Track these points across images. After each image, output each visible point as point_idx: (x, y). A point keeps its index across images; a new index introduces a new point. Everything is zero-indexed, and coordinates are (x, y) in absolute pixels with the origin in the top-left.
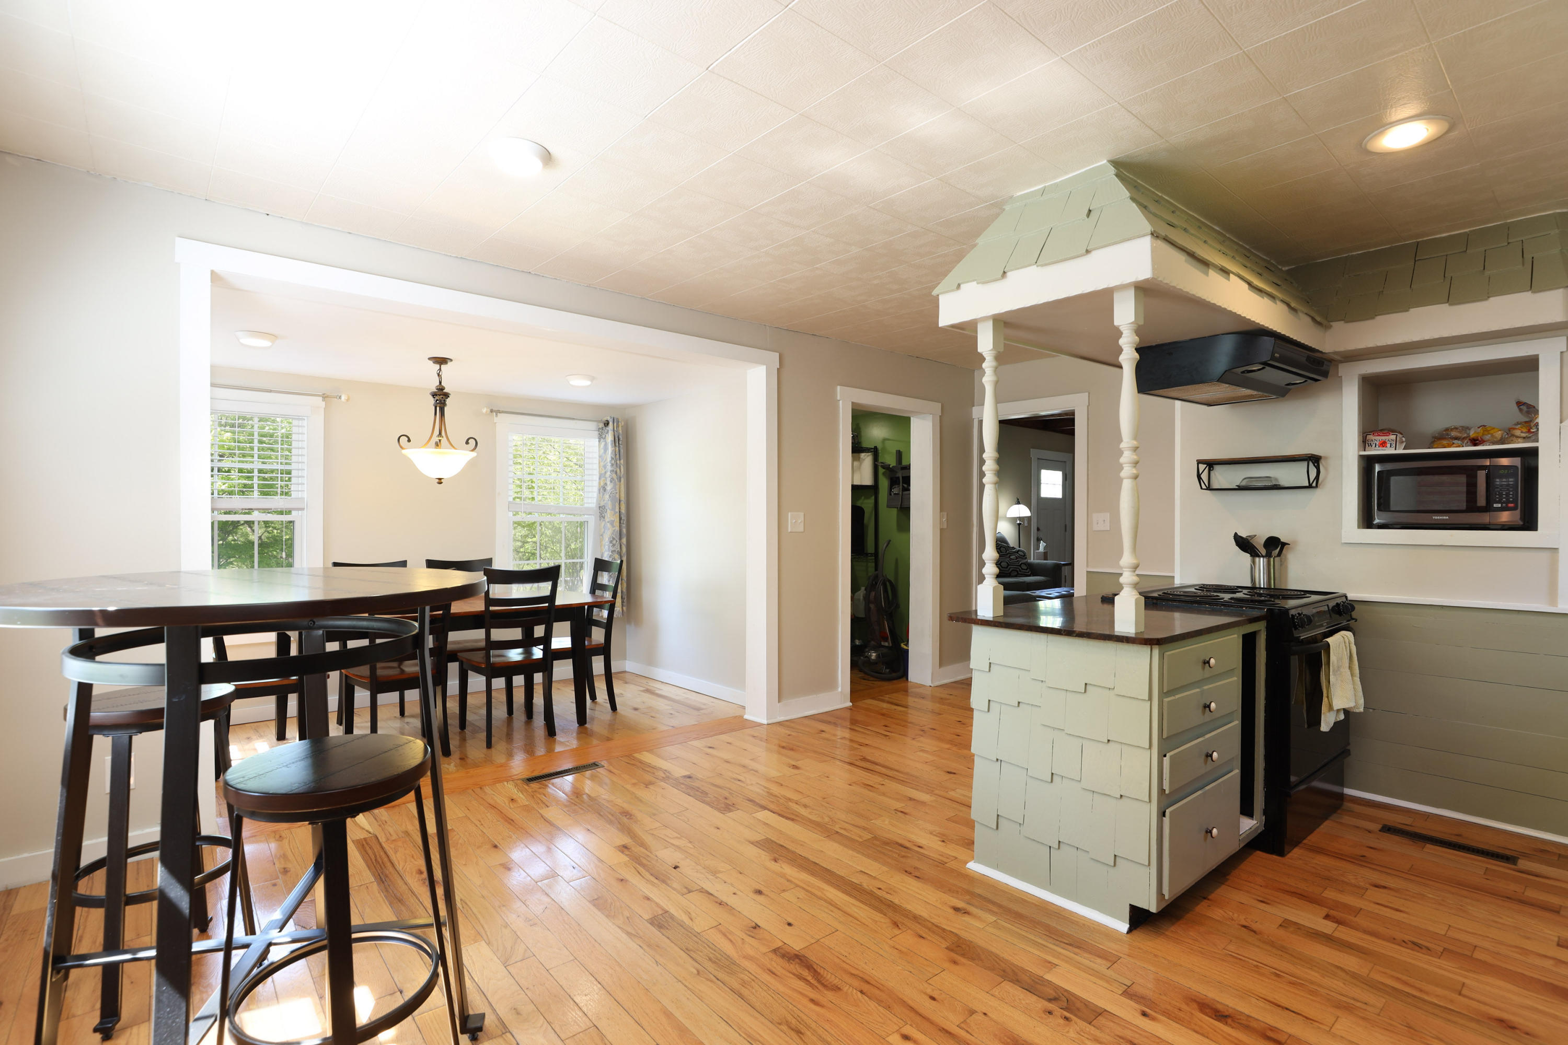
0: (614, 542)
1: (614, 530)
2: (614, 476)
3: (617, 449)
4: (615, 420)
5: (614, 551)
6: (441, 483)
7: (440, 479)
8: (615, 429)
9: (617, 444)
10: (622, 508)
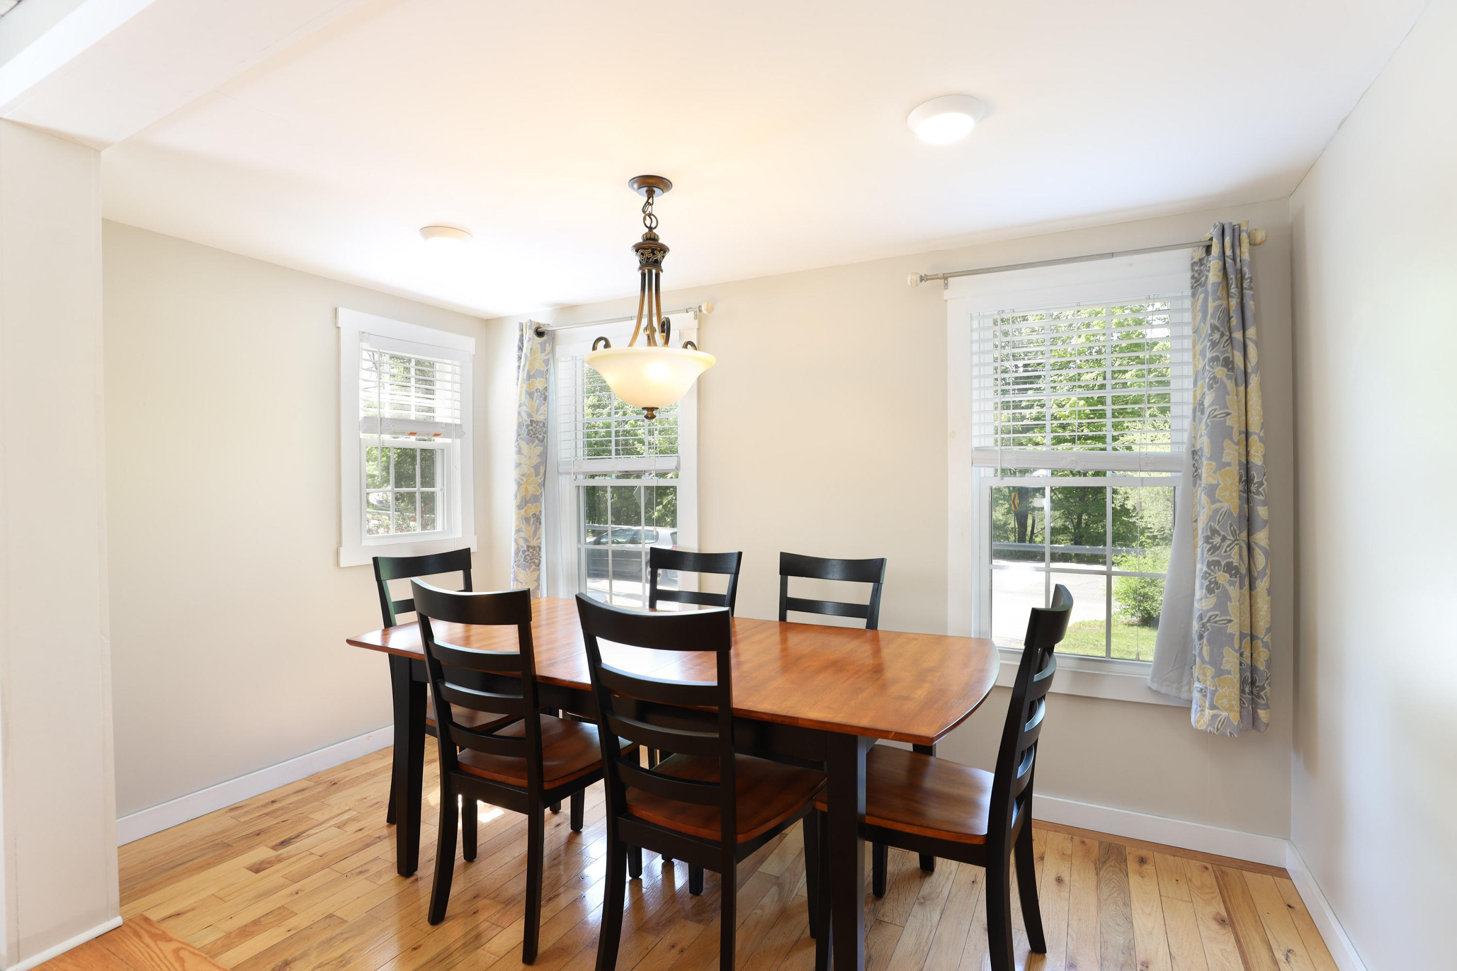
0: (1217, 540)
1: (1216, 511)
2: (1221, 372)
3: (1234, 302)
4: (1228, 232)
5: (1217, 563)
6: (653, 417)
7: (652, 409)
8: (1228, 252)
9: (1233, 290)
10: (1252, 451)
